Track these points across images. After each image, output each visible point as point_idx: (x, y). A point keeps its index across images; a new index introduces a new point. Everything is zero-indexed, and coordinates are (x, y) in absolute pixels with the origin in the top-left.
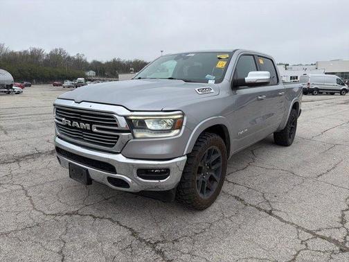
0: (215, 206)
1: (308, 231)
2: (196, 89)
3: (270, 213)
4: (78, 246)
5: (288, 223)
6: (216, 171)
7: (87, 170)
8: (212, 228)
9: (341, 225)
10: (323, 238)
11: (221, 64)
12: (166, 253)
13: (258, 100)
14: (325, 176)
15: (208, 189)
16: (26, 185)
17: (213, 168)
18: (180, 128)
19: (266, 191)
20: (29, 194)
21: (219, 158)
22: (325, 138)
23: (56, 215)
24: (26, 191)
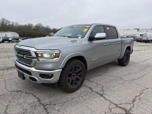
0: (79, 91)
1: (115, 104)
2: (70, 41)
3: (102, 95)
4: (15, 104)
5: (107, 100)
6: (80, 76)
7: (23, 74)
8: (73, 100)
9: (132, 103)
10: (120, 108)
11: (85, 30)
12: (48, 109)
13: (104, 45)
14: (136, 80)
15: (75, 83)
16: (6, 79)
17: (78, 75)
18: (58, 57)
19: (105, 86)
20: (6, 83)
21: (81, 70)
22: (145, 63)
23: (12, 91)
24: (6, 82)
